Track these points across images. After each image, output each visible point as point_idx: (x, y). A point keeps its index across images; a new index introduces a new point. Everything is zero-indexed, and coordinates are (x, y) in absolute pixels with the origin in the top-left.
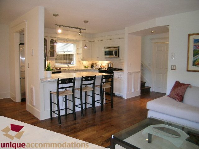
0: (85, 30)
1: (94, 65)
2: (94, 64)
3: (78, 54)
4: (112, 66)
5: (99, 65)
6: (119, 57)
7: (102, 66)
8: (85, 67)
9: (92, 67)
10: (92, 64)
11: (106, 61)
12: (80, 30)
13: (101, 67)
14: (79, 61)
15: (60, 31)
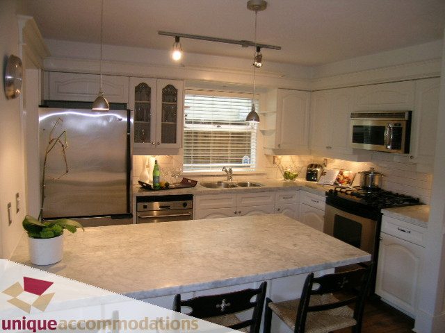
0: (279, 48)
1: (318, 170)
2: (316, 166)
3: (263, 132)
4: (381, 180)
5: (331, 173)
6: (407, 151)
7: (342, 178)
8: (287, 175)
9: (311, 175)
10: (311, 166)
11: (359, 161)
12: (258, 50)
13: (338, 179)
14: (267, 156)
15: (177, 56)
